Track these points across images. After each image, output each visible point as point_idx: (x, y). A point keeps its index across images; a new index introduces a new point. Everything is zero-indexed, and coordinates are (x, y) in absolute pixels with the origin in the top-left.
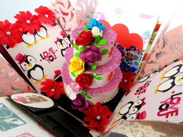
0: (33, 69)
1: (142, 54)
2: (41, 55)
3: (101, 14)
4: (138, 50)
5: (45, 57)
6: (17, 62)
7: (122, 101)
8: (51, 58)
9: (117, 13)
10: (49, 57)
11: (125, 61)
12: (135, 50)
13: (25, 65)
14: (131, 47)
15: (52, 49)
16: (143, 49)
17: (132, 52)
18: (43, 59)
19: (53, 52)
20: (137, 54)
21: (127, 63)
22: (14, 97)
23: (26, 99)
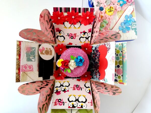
0: (61, 36)
1: (98, 80)
2: (68, 34)
3: (110, 47)
4: (99, 77)
5: (70, 36)
6: (55, 30)
7: (73, 79)
8: (72, 38)
9: (112, 58)
10: (72, 36)
11: (94, 72)
12: (99, 76)
13: (58, 33)
14: (100, 73)
15: (76, 34)
16: (100, 80)
17: (98, 74)
18: (68, 36)
19: (76, 36)
20: (98, 78)
21: (94, 73)
22: (41, 47)
23: (44, 51)
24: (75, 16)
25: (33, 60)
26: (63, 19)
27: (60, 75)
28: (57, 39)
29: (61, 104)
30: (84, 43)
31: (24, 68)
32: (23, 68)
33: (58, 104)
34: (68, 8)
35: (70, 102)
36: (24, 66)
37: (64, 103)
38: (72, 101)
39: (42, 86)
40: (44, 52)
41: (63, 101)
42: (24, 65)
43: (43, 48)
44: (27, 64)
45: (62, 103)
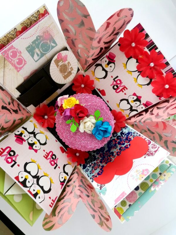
0: (104, 69)
1: (91, 178)
2: (117, 77)
3: (154, 153)
4: (96, 176)
5: (116, 81)
6: (107, 54)
7: (56, 141)
8: (115, 87)
9: (143, 170)
10: (117, 86)
11: (95, 162)
12: (98, 174)
13: (106, 61)
14: (103, 171)
15: (125, 89)
16: (94, 182)
17: (98, 170)
18: (114, 79)
19: (123, 90)
20: (93, 174)
21: (93, 162)
22: (64, 53)
23: (63, 62)
24: (156, 67)
25: (36, 57)
26: (137, 51)
27: (46, 117)
28: (94, 67)
29: (10, 160)
30: (120, 111)
31: (11, 54)
32: (11, 51)
33: (5, 157)
34: (155, 46)
35: (26, 171)
36: (15, 50)
37: (15, 163)
38: (29, 173)
39: (8, 107)
40: (61, 64)
41: (16, 159)
42: (17, 49)
43: (65, 58)
44: (22, 52)
45: (12, 161)
